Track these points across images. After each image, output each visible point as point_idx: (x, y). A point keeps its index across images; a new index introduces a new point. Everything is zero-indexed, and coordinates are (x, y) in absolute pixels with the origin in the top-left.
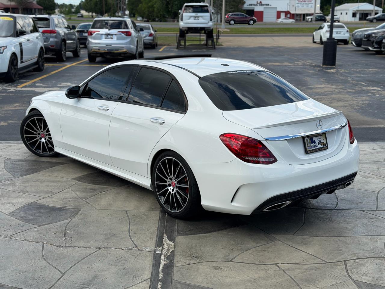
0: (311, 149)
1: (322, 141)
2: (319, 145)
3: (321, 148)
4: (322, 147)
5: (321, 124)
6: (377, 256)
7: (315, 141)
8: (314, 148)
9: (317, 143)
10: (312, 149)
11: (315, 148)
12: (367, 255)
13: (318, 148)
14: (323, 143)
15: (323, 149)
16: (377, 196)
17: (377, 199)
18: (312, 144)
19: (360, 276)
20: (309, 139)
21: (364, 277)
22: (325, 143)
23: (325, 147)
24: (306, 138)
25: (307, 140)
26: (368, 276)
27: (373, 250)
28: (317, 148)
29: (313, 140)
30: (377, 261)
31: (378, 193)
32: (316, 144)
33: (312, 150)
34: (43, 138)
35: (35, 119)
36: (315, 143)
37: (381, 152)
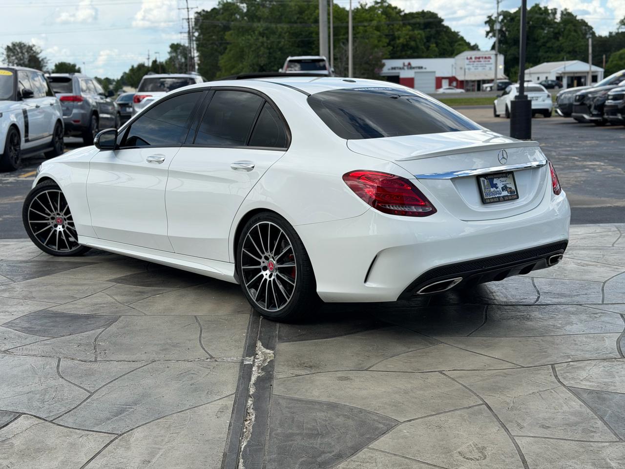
0: (491, 197)
1: (508, 186)
2: (503, 191)
3: (507, 196)
4: (509, 195)
5: (505, 156)
6: (605, 357)
7: (496, 184)
8: (496, 196)
9: (500, 188)
10: (493, 196)
11: (498, 195)
12: (588, 356)
13: (502, 195)
14: (510, 188)
15: (510, 198)
16: (603, 287)
17: (603, 290)
18: (492, 190)
19: (578, 381)
20: (487, 181)
21: (584, 383)
22: (513, 188)
23: (514, 196)
24: (482, 179)
25: (484, 181)
26: (590, 382)
27: (597, 349)
28: (500, 195)
29: (494, 183)
30: (606, 364)
31: (605, 283)
32: (498, 190)
33: (493, 198)
34: (60, 225)
35: (46, 193)
36: (497, 188)
37: (607, 235)
